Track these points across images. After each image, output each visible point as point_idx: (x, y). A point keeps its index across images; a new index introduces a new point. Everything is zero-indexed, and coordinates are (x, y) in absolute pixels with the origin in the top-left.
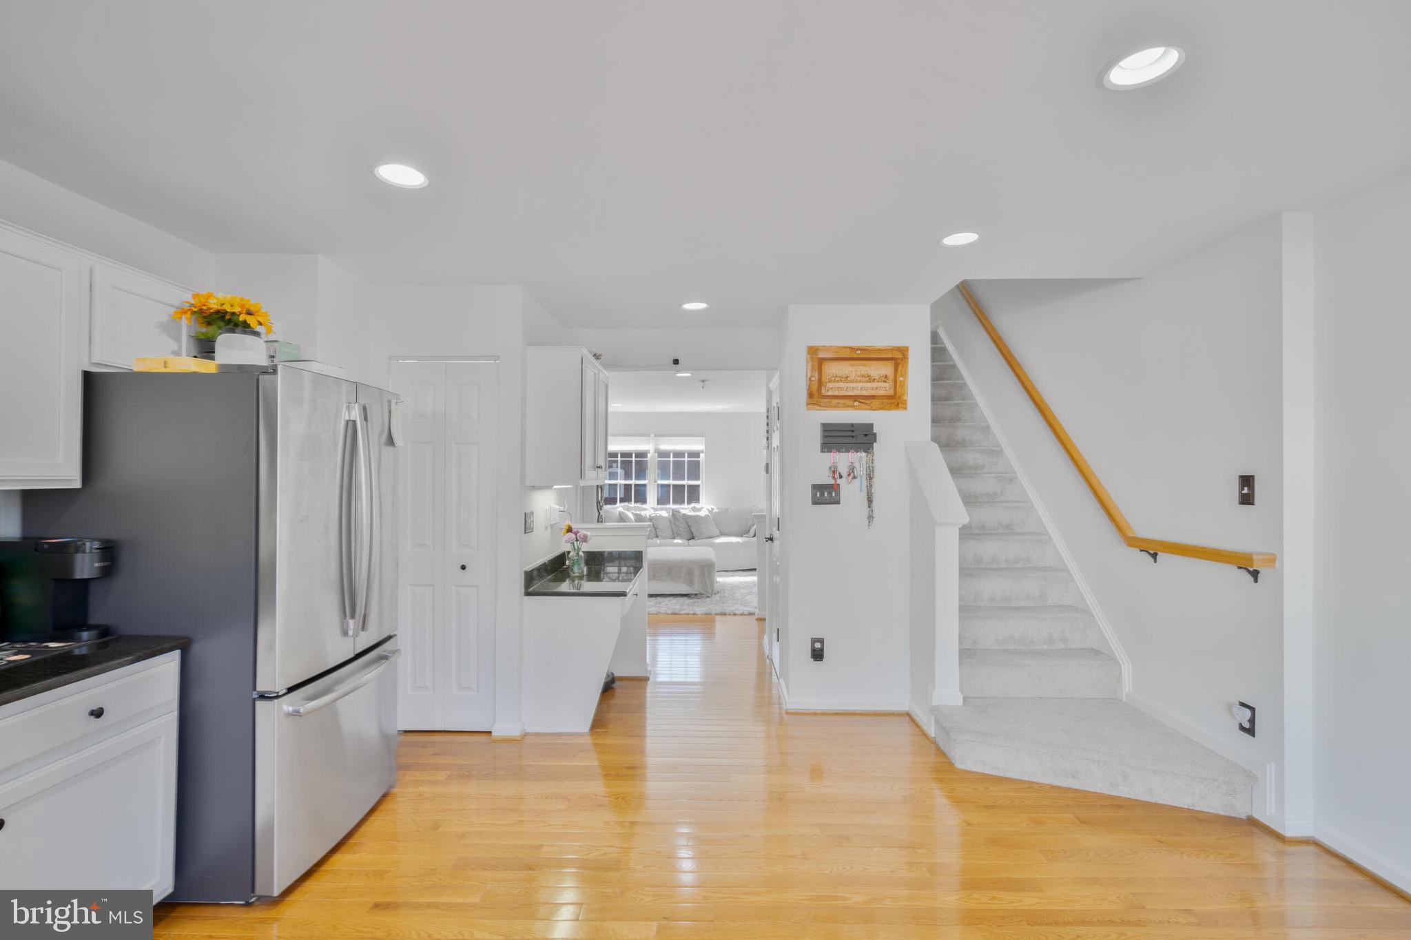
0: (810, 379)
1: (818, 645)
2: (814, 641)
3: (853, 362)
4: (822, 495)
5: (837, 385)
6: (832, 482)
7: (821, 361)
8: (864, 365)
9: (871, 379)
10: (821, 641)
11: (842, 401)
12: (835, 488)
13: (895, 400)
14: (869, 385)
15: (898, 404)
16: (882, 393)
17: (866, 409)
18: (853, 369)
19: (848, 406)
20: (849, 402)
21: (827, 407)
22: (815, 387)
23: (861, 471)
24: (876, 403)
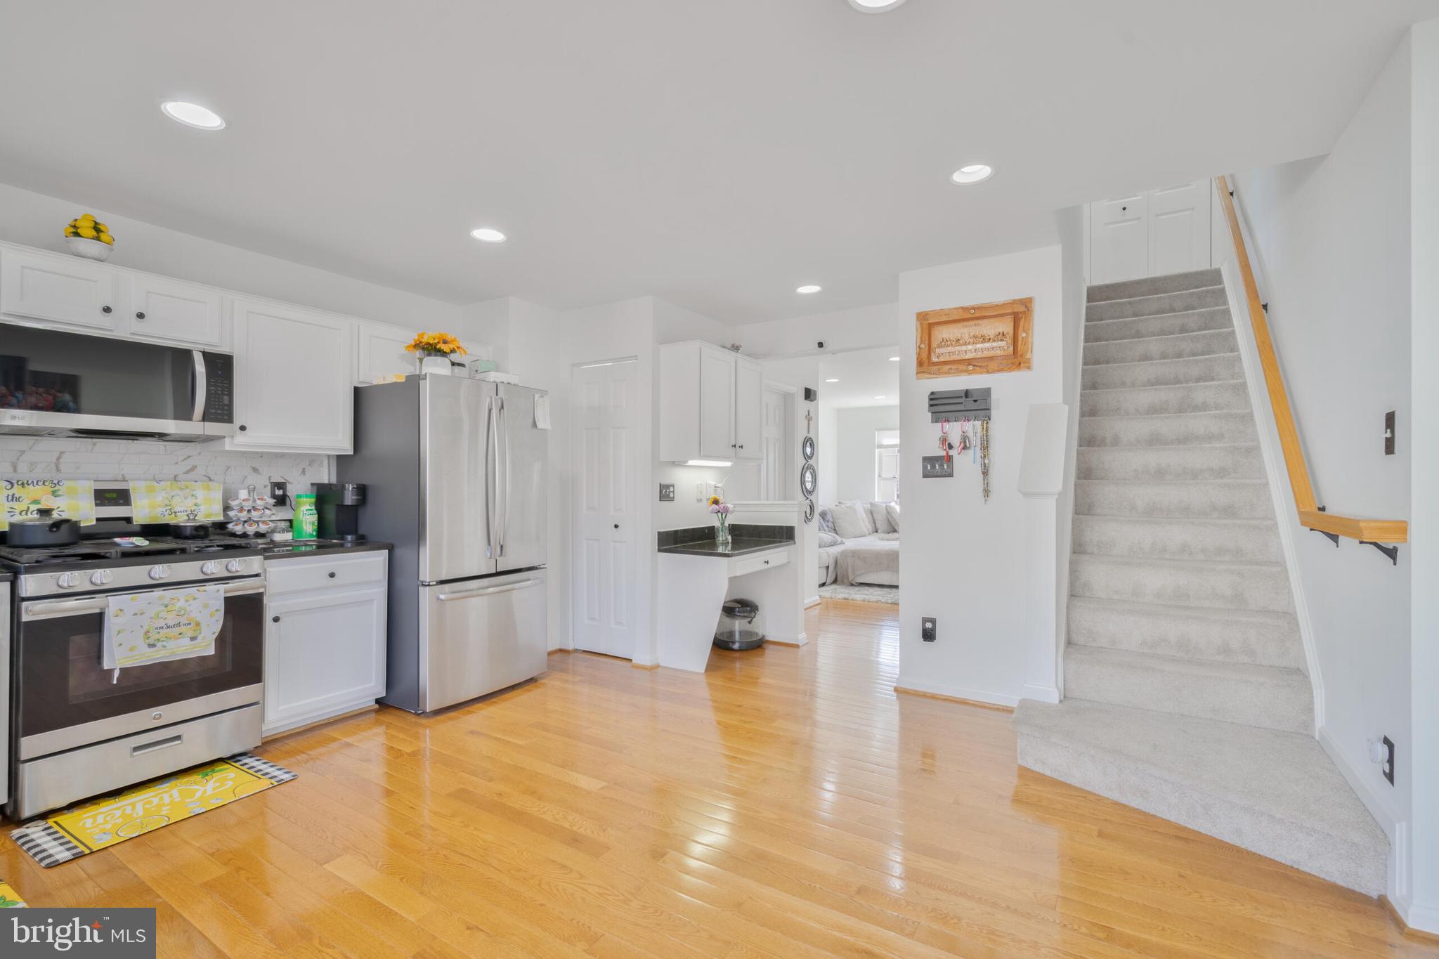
0: (919, 347)
1: (929, 625)
2: (925, 620)
3: (966, 323)
4: (933, 467)
5: (950, 349)
6: (944, 453)
7: (931, 326)
8: (977, 325)
9: (984, 339)
10: (933, 621)
11: (954, 367)
12: (949, 459)
13: (1017, 358)
14: (987, 345)
15: (1020, 363)
16: (999, 353)
17: (981, 373)
18: (965, 331)
19: (962, 371)
20: (963, 367)
21: (939, 373)
22: (924, 355)
23: (975, 441)
24: (993, 365)
